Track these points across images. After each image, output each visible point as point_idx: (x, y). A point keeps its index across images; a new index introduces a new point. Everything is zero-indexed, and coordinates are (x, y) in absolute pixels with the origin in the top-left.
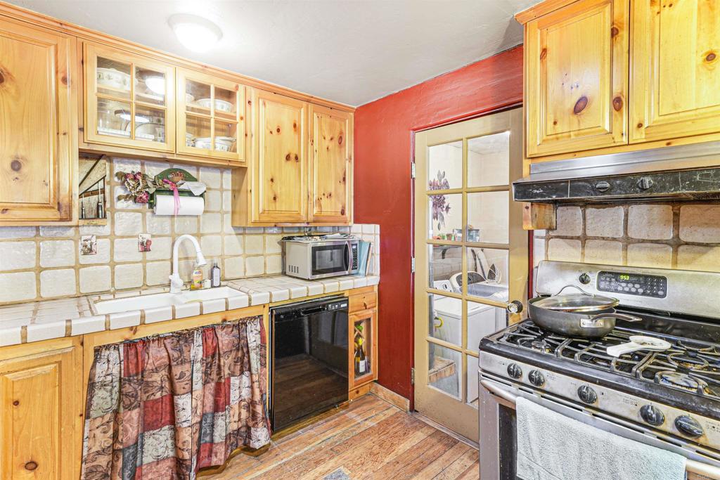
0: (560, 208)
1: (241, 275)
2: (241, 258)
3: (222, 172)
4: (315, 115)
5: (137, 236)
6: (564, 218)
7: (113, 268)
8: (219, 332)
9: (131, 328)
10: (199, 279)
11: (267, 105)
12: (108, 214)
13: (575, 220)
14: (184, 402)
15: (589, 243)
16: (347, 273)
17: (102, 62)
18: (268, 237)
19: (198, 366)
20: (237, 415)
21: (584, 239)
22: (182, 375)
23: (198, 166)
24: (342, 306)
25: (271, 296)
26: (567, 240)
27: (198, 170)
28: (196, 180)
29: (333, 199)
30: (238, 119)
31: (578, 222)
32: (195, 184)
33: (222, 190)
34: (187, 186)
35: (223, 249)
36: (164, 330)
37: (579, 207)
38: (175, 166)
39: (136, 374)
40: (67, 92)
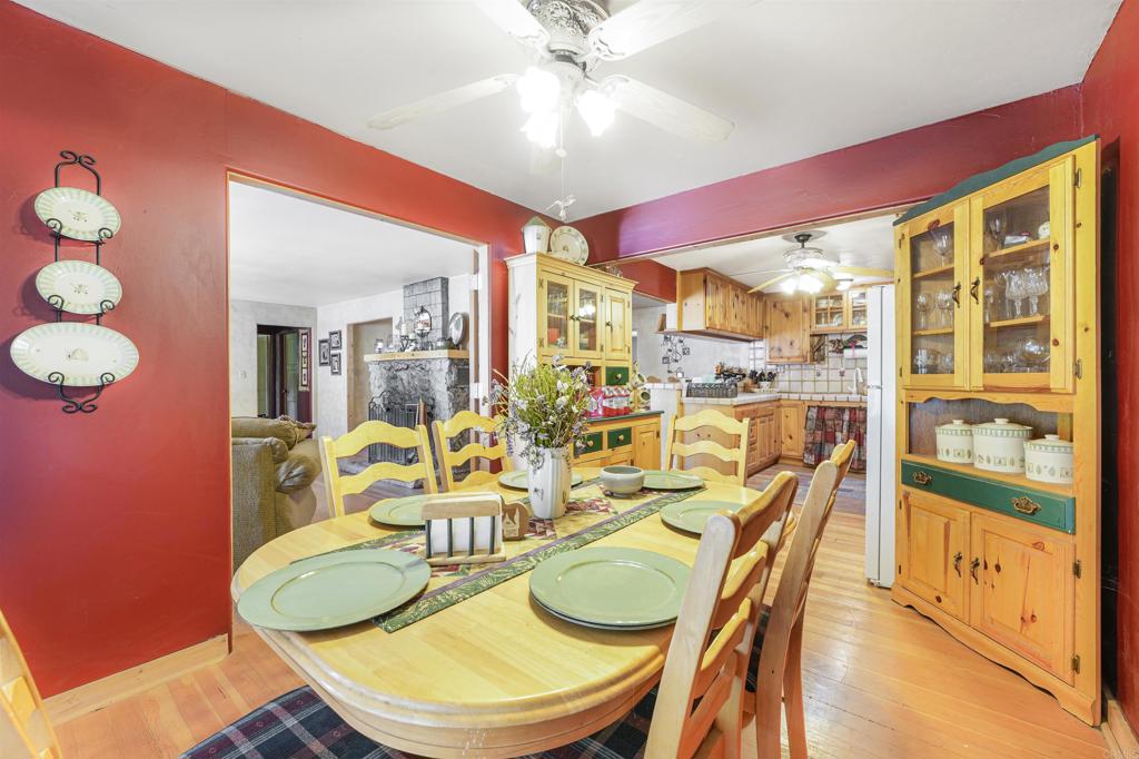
5: (838, 369)
7: (828, 383)
9: (819, 401)
12: (826, 359)
22: (838, 424)
34: (859, 343)
36: (833, 405)
38: (855, 334)
39: (821, 420)
40: (806, 315)
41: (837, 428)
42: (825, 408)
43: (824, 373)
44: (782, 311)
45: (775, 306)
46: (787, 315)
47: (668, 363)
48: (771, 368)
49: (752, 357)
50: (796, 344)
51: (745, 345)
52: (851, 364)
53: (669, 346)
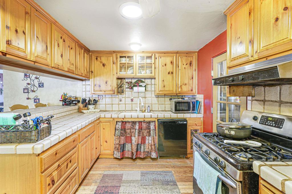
0: (256, 87)
1: (157, 110)
2: (157, 105)
3: (152, 79)
4: (179, 57)
5: (130, 97)
6: (257, 92)
7: (125, 105)
8: (143, 123)
9: (123, 118)
10: (144, 110)
11: (162, 58)
12: (124, 92)
13: (261, 93)
14: (133, 138)
15: (266, 103)
16: (190, 112)
17: (121, 57)
18: (166, 99)
19: (137, 131)
20: (148, 147)
21: (264, 101)
22: (133, 132)
23: (145, 78)
24: (184, 123)
25: (158, 116)
26: (258, 102)
27: (145, 79)
28: (144, 82)
29: (187, 86)
30: (153, 64)
31: (262, 93)
32: (143, 83)
33: (151, 84)
34: (141, 84)
35: (152, 102)
36: (130, 120)
37: (263, 87)
38: (139, 79)
39: (124, 129)
40: (114, 65)
41: (133, 134)
42: (126, 122)
43: (123, 99)
44: (101, 62)
45: (97, 59)
46: (104, 65)
47: (28, 92)
48: (95, 97)
49: (84, 90)
50: (109, 83)
51: (80, 83)
52: (136, 95)
53: (28, 81)
